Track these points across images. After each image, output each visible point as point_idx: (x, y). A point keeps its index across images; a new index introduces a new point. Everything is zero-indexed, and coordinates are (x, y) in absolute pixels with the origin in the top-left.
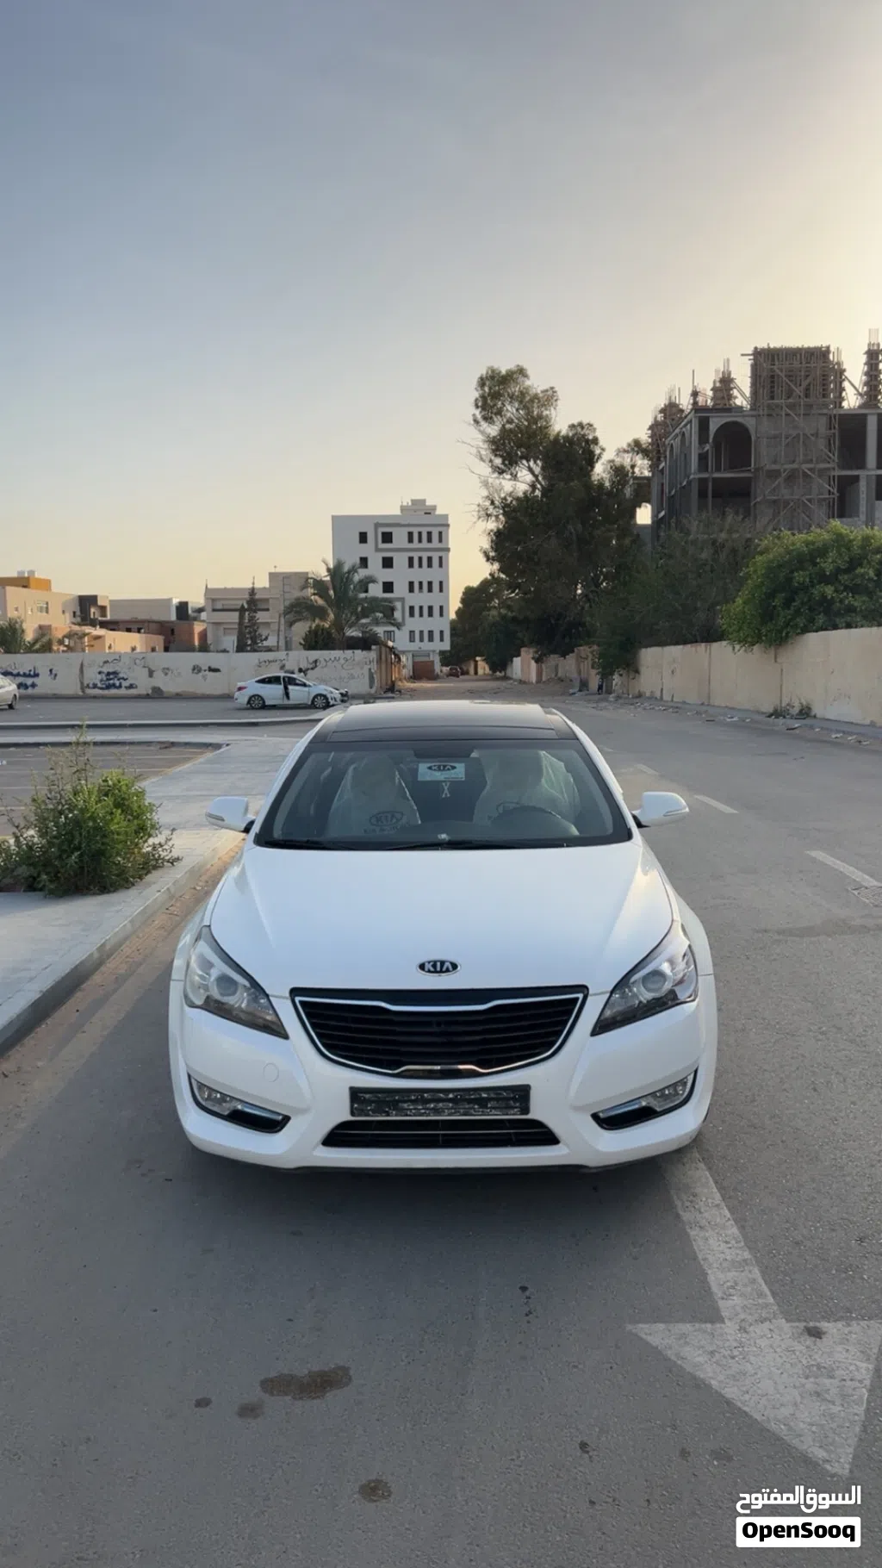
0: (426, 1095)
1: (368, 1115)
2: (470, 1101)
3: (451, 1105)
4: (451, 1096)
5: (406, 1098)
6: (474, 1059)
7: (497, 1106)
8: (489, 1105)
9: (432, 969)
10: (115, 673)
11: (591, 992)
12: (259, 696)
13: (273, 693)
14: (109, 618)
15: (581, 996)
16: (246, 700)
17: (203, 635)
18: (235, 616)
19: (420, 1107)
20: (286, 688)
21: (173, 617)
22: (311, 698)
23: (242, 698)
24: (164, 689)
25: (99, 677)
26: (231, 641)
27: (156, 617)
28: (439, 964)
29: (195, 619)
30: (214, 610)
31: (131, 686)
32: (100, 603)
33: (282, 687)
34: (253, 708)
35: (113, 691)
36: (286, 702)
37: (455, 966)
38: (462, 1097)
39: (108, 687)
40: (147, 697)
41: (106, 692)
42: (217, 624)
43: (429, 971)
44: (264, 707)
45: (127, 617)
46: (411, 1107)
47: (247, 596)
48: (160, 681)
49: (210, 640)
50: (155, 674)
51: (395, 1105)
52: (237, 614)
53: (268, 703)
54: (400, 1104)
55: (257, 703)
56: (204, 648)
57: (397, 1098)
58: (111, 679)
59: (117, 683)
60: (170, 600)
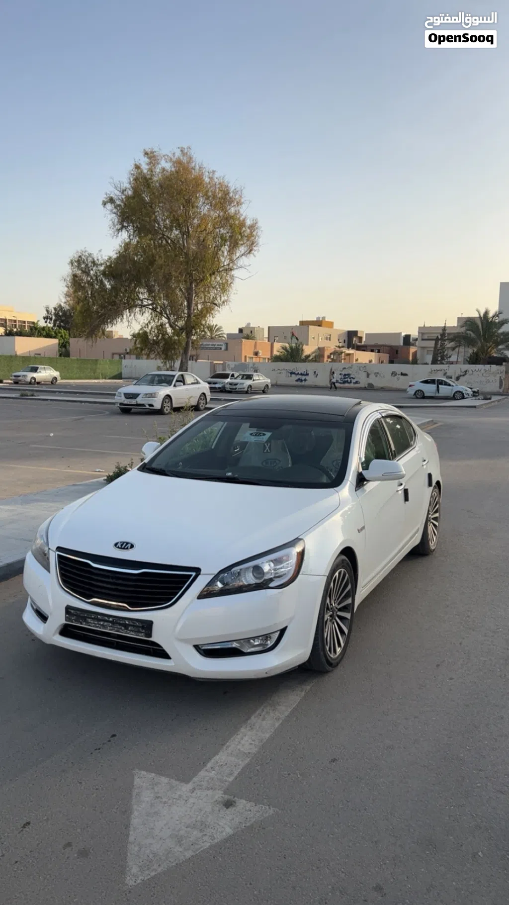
0: (99, 616)
1: (72, 622)
2: (120, 624)
3: (110, 624)
4: (111, 619)
5: (90, 616)
6: (126, 601)
7: (133, 630)
8: (129, 629)
9: (120, 546)
10: (349, 375)
11: (202, 573)
12: (421, 391)
13: (430, 389)
14: (363, 343)
15: (194, 574)
16: (413, 393)
17: (415, 354)
18: (432, 343)
19: (96, 623)
20: (438, 387)
21: (402, 343)
22: (454, 392)
23: (411, 392)
24: (375, 385)
25: (340, 376)
26: (429, 358)
27: (388, 343)
28: (125, 544)
29: (413, 345)
30: (423, 340)
31: (356, 382)
32: (359, 335)
33: (436, 385)
34: (417, 398)
35: (347, 385)
36: (437, 395)
37: (132, 546)
38: (117, 621)
39: (344, 382)
40: (365, 389)
41: (342, 385)
42: (423, 348)
43: (118, 547)
44: (424, 397)
45: (372, 343)
46: (92, 622)
47: (441, 331)
48: (373, 380)
49: (418, 356)
50: (370, 376)
51: (85, 619)
52: (434, 342)
53: (426, 395)
54: (87, 619)
55: (420, 395)
56: (415, 362)
57: (86, 615)
58: (346, 378)
59: (349, 380)
60: (400, 334)
